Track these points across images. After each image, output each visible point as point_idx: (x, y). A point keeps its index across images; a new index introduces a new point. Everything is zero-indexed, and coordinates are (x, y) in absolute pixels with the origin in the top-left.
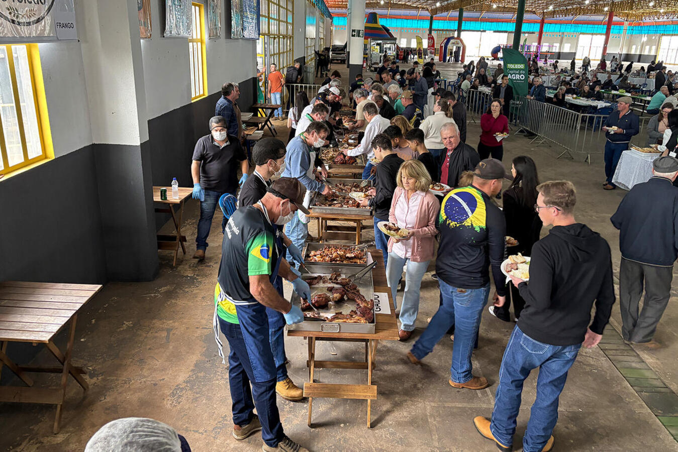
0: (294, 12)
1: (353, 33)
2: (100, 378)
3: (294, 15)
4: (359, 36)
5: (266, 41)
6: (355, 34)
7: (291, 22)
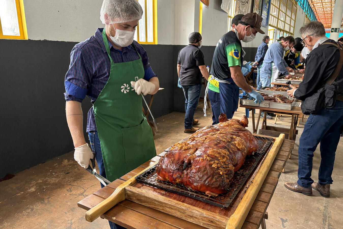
0: (296, 21)
1: (332, 30)
2: (160, 134)
3: (296, 23)
4: (336, 32)
5: (275, 32)
6: (333, 31)
7: (293, 26)
